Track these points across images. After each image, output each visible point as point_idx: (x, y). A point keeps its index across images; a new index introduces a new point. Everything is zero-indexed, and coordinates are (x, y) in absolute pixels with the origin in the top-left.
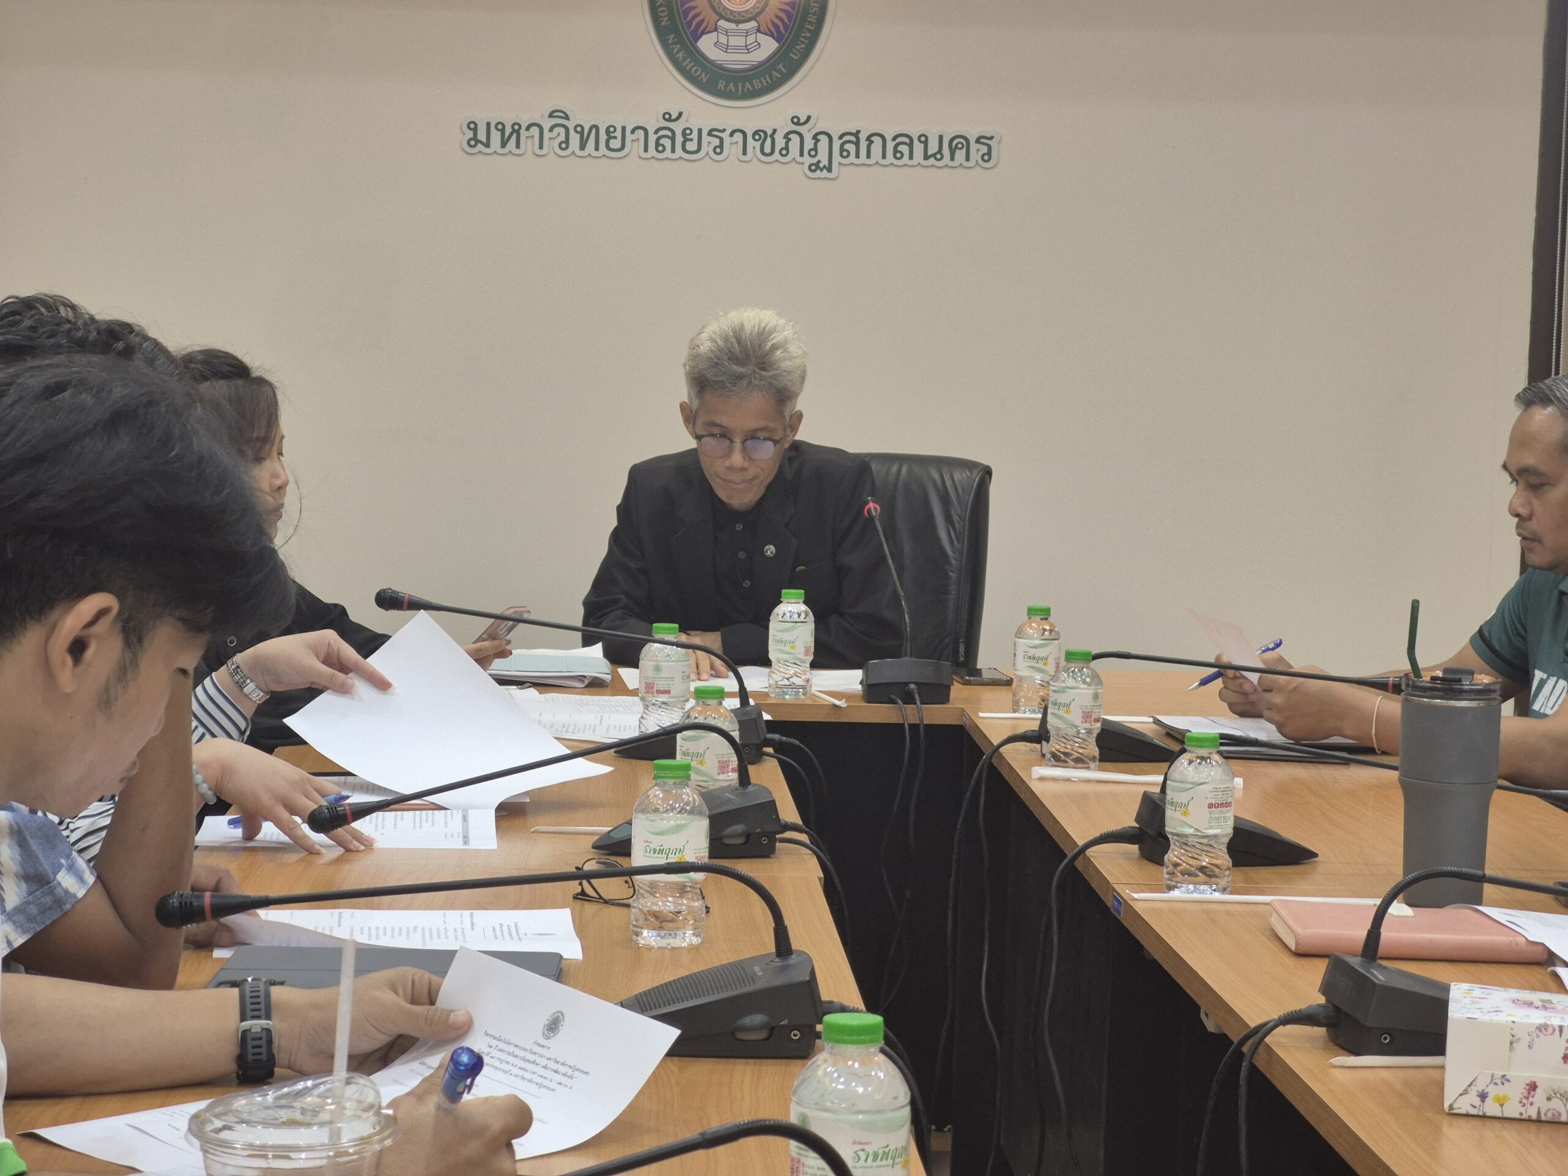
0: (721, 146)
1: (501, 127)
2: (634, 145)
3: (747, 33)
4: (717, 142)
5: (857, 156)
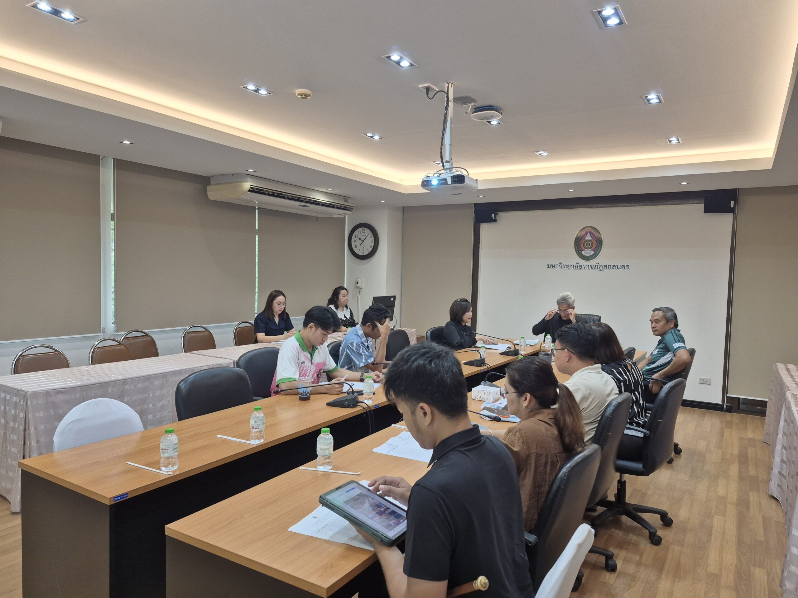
0: (585, 267)
1: (552, 265)
2: (572, 267)
3: (589, 251)
4: (584, 267)
5: (607, 268)
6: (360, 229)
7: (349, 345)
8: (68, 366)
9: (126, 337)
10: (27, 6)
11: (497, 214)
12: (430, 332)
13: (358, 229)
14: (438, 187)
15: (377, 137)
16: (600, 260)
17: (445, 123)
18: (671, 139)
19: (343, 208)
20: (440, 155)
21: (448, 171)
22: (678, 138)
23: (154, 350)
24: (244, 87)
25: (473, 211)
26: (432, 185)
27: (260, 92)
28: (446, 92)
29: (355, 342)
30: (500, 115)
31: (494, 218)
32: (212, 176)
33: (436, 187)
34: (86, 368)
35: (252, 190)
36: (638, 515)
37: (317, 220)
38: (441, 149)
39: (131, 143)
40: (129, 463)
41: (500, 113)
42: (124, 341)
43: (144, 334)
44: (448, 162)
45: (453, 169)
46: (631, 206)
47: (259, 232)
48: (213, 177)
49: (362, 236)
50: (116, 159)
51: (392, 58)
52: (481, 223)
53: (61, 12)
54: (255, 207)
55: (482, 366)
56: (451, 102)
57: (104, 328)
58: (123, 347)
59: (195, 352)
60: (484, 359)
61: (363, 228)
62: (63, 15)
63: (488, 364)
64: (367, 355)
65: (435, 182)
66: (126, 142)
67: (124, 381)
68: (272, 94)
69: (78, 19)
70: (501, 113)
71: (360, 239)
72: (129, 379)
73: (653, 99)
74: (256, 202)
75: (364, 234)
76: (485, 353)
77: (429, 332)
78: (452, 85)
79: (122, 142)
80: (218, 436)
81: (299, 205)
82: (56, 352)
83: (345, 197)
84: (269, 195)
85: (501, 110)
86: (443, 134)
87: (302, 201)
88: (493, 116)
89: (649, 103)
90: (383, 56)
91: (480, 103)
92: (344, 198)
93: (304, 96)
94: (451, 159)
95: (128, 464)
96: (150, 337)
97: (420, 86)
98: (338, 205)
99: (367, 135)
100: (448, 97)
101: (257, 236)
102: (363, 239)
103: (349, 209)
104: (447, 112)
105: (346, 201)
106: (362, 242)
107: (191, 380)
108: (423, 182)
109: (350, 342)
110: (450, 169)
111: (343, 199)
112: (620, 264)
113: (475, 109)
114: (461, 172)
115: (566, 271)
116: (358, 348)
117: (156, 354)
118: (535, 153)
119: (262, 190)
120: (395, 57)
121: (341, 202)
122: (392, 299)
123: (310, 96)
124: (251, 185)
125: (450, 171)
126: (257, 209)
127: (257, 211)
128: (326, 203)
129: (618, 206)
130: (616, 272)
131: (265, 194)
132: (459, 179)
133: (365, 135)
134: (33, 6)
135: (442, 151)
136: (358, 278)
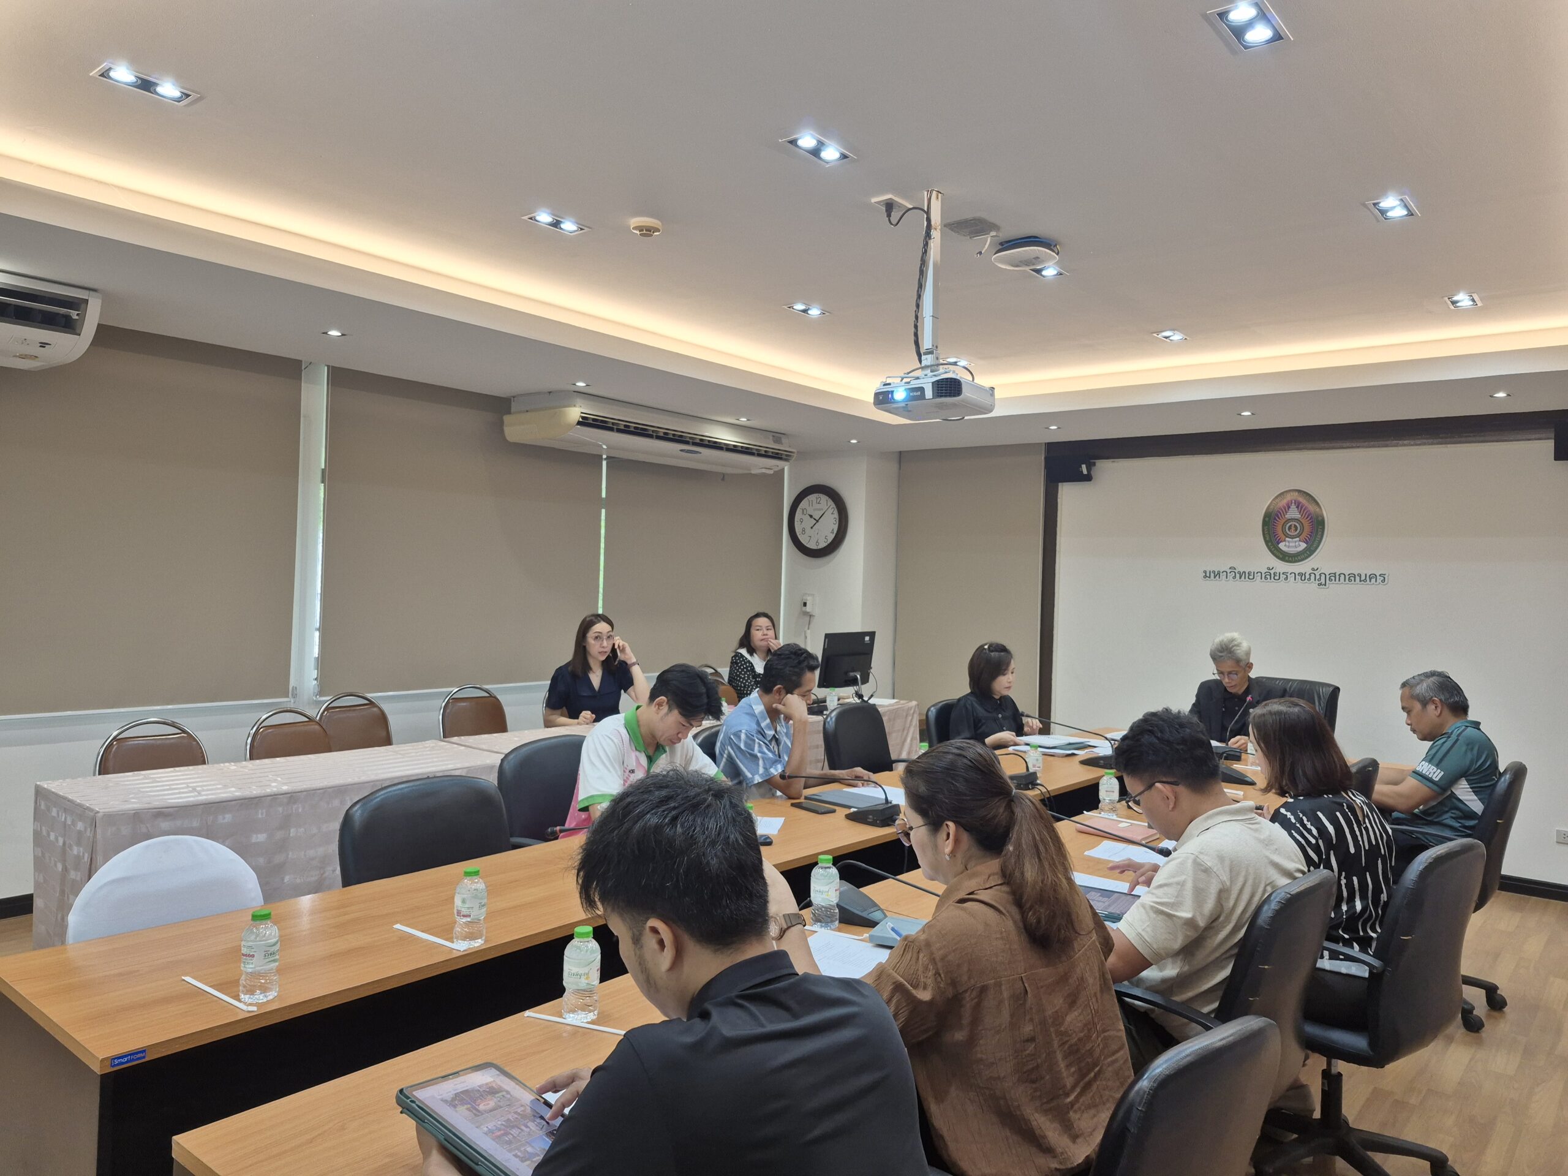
6: (812, 497)
7: (732, 737)
8: (204, 763)
9: (330, 706)
10: (91, 74)
11: (1094, 464)
12: (934, 711)
13: (808, 497)
14: (907, 405)
15: (815, 312)
16: (1322, 560)
17: (922, 273)
18: (1455, 298)
19: (771, 454)
20: (913, 338)
21: (928, 372)
22: (1471, 296)
23: (384, 734)
24: (531, 218)
25: (1043, 458)
26: (894, 402)
27: (562, 226)
28: (926, 209)
29: (743, 731)
30: (1056, 255)
31: (1085, 472)
32: (514, 397)
33: (903, 405)
34: (232, 767)
35: (584, 422)
36: (1369, 1156)
37: (723, 479)
38: (916, 327)
39: (343, 335)
40: (188, 979)
41: (1053, 251)
42: (324, 714)
43: (366, 702)
44: (929, 352)
45: (941, 367)
46: (1387, 446)
47: (608, 503)
48: (515, 399)
49: (815, 510)
50: (333, 367)
51: (800, 143)
52: (1060, 484)
53: (156, 84)
54: (602, 456)
55: (1029, 789)
56: (936, 229)
57: (296, 688)
58: (317, 727)
59: (455, 739)
60: (1035, 774)
61: (817, 494)
62: (159, 89)
63: (1043, 786)
64: (769, 758)
65: (900, 395)
66: (334, 333)
67: (292, 796)
68: (586, 229)
69: (188, 96)
70: (1057, 252)
71: (811, 516)
72: (301, 792)
73: (1393, 208)
74: (605, 447)
75: (818, 506)
76: (1037, 760)
77: (932, 708)
78: (940, 195)
79: (326, 333)
80: (398, 926)
81: (681, 450)
82: (183, 735)
83: (774, 434)
84: (619, 431)
85: (1055, 246)
86: (919, 297)
87: (687, 443)
88: (1038, 258)
89: (1385, 219)
90: (780, 141)
91: (1010, 231)
92: (773, 436)
93: (647, 231)
94: (937, 347)
95: (184, 980)
96: (377, 707)
97: (874, 200)
98: (760, 450)
99: (794, 307)
100: (929, 220)
101: (603, 511)
102: (817, 516)
103: (784, 457)
104: (926, 251)
105: (777, 440)
106: (815, 522)
107: (378, 799)
108: (877, 395)
109: (733, 730)
110: (933, 368)
111: (771, 438)
112: (1365, 571)
113: (1001, 244)
114: (954, 372)
115: (1244, 585)
116: (750, 742)
117: (387, 741)
118: (1155, 335)
119: (605, 422)
120: (807, 141)
121: (769, 444)
122: (867, 638)
123: (658, 230)
124: (582, 413)
125: (932, 371)
126: (605, 459)
127: (604, 463)
128: (734, 446)
129: (1358, 447)
130: (1356, 588)
131: (611, 429)
132: (949, 388)
133: (789, 307)
134: (102, 75)
135: (917, 331)
136: (806, 594)
